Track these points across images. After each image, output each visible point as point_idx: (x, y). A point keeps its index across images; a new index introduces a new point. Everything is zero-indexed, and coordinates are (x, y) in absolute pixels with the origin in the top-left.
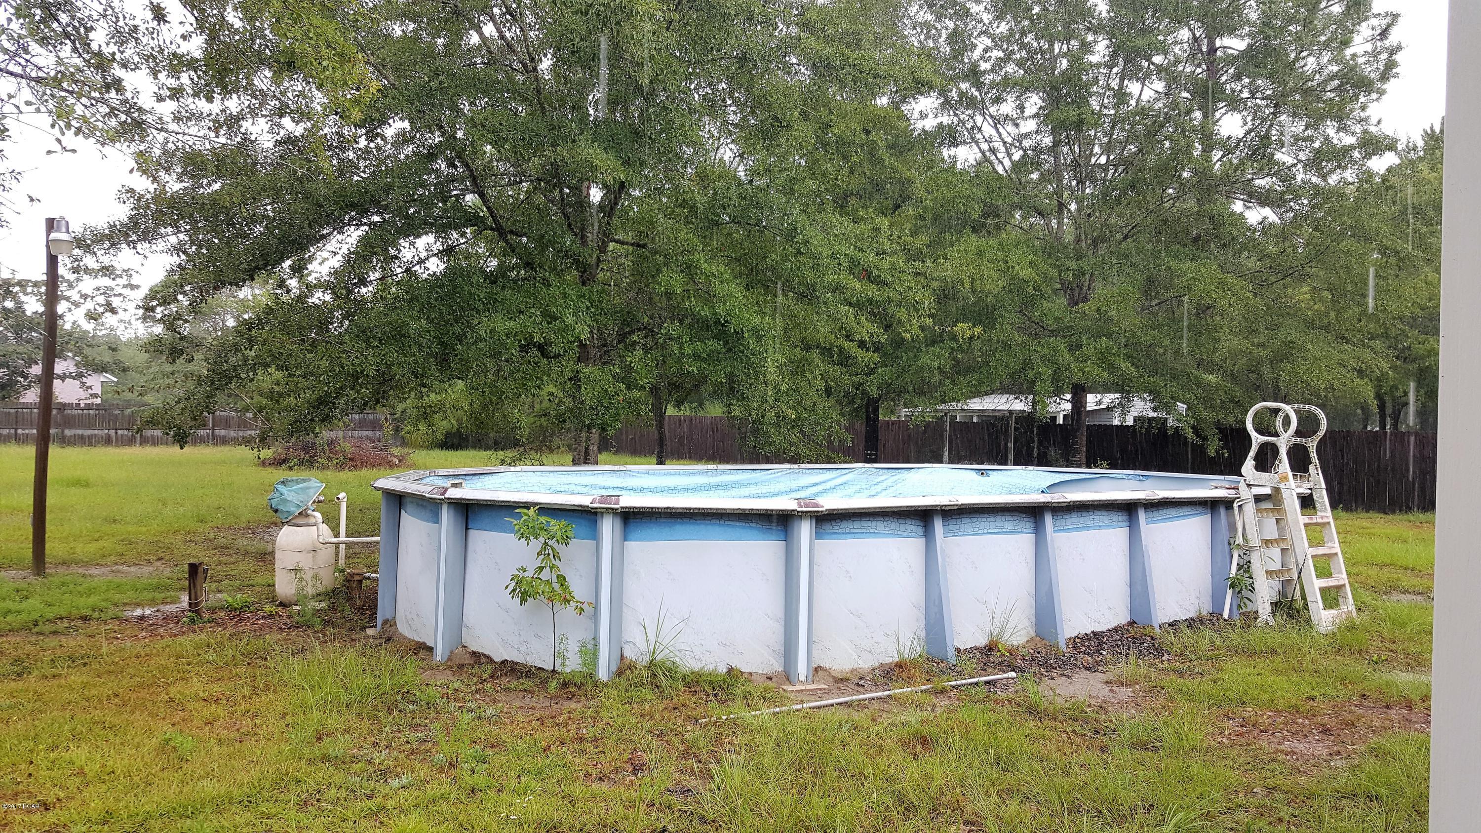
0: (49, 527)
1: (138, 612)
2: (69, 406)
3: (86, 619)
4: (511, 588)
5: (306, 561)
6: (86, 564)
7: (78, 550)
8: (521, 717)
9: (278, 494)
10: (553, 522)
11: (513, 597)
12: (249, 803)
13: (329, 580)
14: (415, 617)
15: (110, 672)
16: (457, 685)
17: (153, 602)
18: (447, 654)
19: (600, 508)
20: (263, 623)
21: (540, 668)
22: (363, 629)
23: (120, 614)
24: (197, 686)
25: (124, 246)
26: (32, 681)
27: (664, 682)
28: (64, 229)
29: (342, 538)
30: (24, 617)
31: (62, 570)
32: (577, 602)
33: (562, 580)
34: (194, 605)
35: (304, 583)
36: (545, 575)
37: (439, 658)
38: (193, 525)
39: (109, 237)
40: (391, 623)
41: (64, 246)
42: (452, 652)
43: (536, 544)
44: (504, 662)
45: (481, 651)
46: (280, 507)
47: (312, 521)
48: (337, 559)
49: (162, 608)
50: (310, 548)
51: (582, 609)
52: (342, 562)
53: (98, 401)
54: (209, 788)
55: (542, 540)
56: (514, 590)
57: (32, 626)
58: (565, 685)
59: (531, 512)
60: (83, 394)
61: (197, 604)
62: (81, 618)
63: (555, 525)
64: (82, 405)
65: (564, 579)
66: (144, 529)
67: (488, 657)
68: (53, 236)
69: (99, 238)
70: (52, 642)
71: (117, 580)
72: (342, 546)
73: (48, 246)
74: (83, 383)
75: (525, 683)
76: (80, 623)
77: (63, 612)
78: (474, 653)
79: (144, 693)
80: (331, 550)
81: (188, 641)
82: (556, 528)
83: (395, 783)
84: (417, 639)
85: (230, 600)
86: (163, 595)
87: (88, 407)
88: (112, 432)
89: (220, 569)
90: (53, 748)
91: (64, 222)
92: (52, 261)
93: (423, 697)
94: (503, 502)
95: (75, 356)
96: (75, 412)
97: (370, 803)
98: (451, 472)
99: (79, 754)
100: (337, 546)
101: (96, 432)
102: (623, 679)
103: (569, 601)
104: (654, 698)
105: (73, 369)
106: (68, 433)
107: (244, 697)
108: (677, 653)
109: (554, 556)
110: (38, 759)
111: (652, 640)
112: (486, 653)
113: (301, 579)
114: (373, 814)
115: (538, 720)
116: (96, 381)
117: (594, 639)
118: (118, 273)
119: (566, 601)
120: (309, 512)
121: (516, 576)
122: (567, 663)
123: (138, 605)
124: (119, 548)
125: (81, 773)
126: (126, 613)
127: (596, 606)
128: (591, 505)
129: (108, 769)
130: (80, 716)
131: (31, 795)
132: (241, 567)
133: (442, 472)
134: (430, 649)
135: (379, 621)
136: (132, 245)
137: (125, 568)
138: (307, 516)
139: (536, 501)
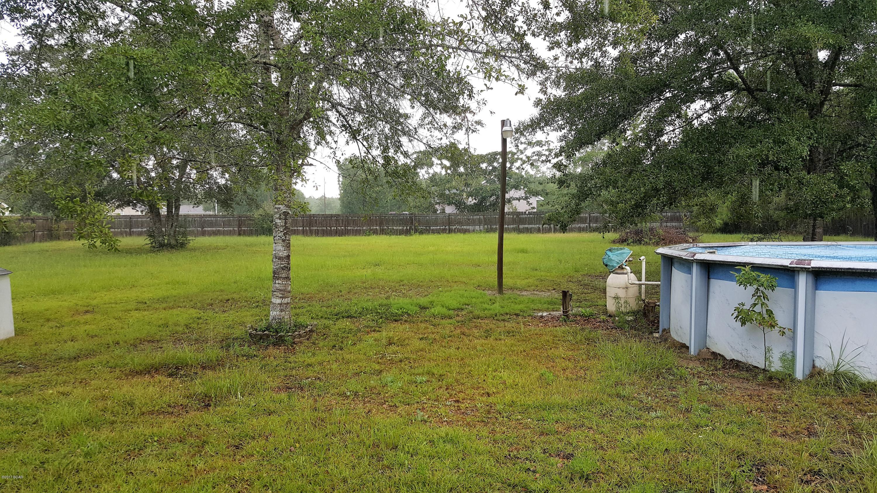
0: (504, 271)
1: (540, 314)
2: (522, 213)
3: (517, 315)
4: (735, 315)
5: (622, 294)
6: (521, 290)
7: (518, 283)
8: (738, 393)
9: (607, 256)
10: (762, 275)
11: (736, 321)
12: (575, 409)
13: (633, 305)
14: (679, 328)
15: (523, 340)
16: (700, 369)
17: (547, 310)
18: (697, 351)
19: (796, 267)
20: (599, 325)
21: (756, 367)
22: (651, 333)
23: (532, 314)
24: (561, 351)
25: (538, 130)
26: (491, 340)
27: (844, 386)
28: (509, 125)
29: (643, 282)
30: (491, 312)
31: (510, 292)
32: (780, 327)
33: (770, 313)
34: (565, 312)
35: (620, 305)
36: (758, 309)
37: (692, 353)
38: (572, 274)
39: (531, 126)
40: (667, 331)
41: (509, 133)
42: (700, 351)
43: (751, 289)
44: (733, 360)
45: (718, 352)
46: (608, 263)
47: (625, 271)
48: (640, 293)
49: (552, 313)
50: (624, 286)
51: (784, 332)
52: (643, 297)
53: (535, 210)
54: (557, 399)
55: (755, 286)
56: (737, 317)
57: (494, 317)
58: (770, 378)
59: (747, 268)
60: (528, 207)
61: (567, 312)
62: (515, 314)
63: (763, 277)
64: (527, 213)
65: (772, 312)
66: (549, 274)
67: (722, 356)
68: (505, 128)
69: (526, 128)
70: (502, 324)
71: (532, 297)
72: (643, 286)
73: (502, 134)
74: (528, 202)
75: (745, 374)
76: (515, 317)
77: (508, 311)
78: (713, 352)
79: (537, 352)
80: (636, 288)
81: (560, 330)
82: (764, 279)
83: (653, 414)
84: (681, 341)
85: (584, 311)
86: (553, 307)
87: (530, 213)
88: (541, 226)
89: (582, 296)
90: (496, 370)
91: (508, 121)
92: (504, 141)
93: (679, 373)
94: (730, 262)
95: (524, 188)
96: (524, 216)
97: (638, 422)
98: (707, 245)
99: (505, 375)
100: (640, 285)
101: (533, 226)
102: (813, 381)
103: (774, 327)
104: (835, 395)
105: (523, 195)
106: (521, 227)
107: (583, 360)
108: (857, 368)
109: (764, 297)
110: (488, 374)
111: (837, 357)
112: (721, 353)
113: (619, 303)
114: (637, 427)
115: (749, 396)
116: (534, 200)
117: (792, 352)
118: (544, 143)
119: (772, 326)
120: (624, 266)
121: (737, 308)
122: (772, 365)
123: (540, 310)
124: (537, 283)
125: (504, 383)
126: (535, 314)
127: (794, 331)
128: (789, 266)
129: (516, 383)
130: (508, 358)
131: (484, 389)
132: (592, 296)
133: (701, 245)
134: (688, 348)
135: (661, 330)
136: (542, 129)
137: (538, 293)
138: (623, 268)
139: (752, 262)
